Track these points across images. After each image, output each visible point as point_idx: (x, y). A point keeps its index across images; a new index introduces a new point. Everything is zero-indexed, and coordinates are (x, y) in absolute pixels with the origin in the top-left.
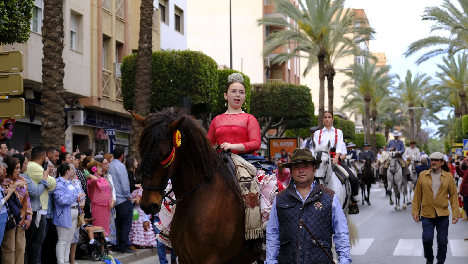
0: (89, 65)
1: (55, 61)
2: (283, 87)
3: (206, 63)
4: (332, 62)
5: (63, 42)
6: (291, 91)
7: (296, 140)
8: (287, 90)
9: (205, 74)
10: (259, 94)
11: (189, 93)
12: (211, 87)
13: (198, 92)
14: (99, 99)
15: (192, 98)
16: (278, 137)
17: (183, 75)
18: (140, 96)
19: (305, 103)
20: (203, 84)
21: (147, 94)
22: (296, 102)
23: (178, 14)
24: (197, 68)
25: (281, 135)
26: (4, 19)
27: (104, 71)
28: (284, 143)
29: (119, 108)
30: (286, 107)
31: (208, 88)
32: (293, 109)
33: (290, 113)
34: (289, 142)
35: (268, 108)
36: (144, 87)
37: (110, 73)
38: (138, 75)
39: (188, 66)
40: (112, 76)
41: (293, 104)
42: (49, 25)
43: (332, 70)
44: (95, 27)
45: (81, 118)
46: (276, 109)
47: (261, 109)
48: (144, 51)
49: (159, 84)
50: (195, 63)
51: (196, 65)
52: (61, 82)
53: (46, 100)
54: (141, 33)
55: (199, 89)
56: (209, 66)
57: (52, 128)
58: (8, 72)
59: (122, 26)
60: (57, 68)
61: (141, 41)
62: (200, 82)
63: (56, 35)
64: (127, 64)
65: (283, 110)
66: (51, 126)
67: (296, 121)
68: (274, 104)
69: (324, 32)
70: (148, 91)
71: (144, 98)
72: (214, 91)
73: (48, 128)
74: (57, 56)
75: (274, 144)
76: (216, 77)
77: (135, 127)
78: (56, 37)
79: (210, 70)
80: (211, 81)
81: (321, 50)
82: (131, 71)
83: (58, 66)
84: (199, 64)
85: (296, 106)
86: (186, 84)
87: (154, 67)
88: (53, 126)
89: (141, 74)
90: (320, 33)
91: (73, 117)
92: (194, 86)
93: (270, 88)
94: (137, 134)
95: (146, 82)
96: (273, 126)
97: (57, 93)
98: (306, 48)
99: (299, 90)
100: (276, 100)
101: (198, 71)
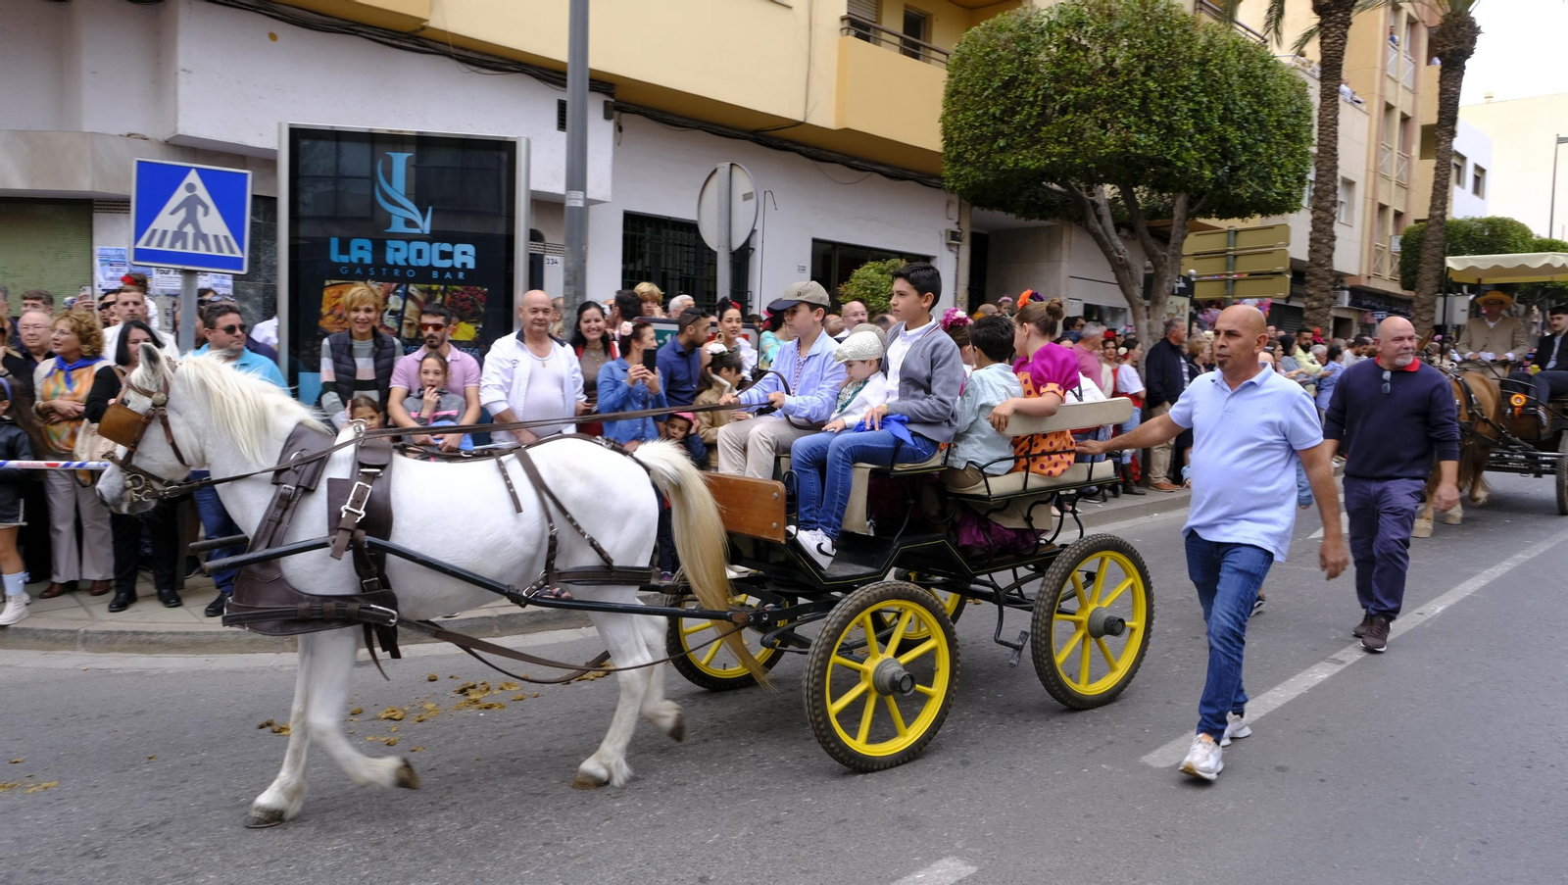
0: (1359, 240)
1: (1325, 234)
5: (1335, 212)
14: (1369, 277)
18: (1424, 273)
23: (1478, 175)
26: (1276, 188)
27: (1377, 246)
29: (1395, 288)
37: (1384, 248)
38: (1425, 248)
40: (1386, 252)
42: (1320, 194)
44: (1370, 195)
45: (1345, 299)
48: (1436, 219)
52: (1330, 257)
53: (1311, 278)
54: (1434, 199)
58: (1272, 247)
59: (1403, 192)
60: (1327, 242)
61: (1433, 207)
63: (1329, 204)
64: (1407, 237)
71: (1431, 275)
73: (1311, 309)
74: (1328, 228)
78: (1327, 207)
83: (1329, 239)
84: (1508, 232)
88: (1317, 307)
89: (1429, 246)
91: (1335, 298)
97: (1325, 272)
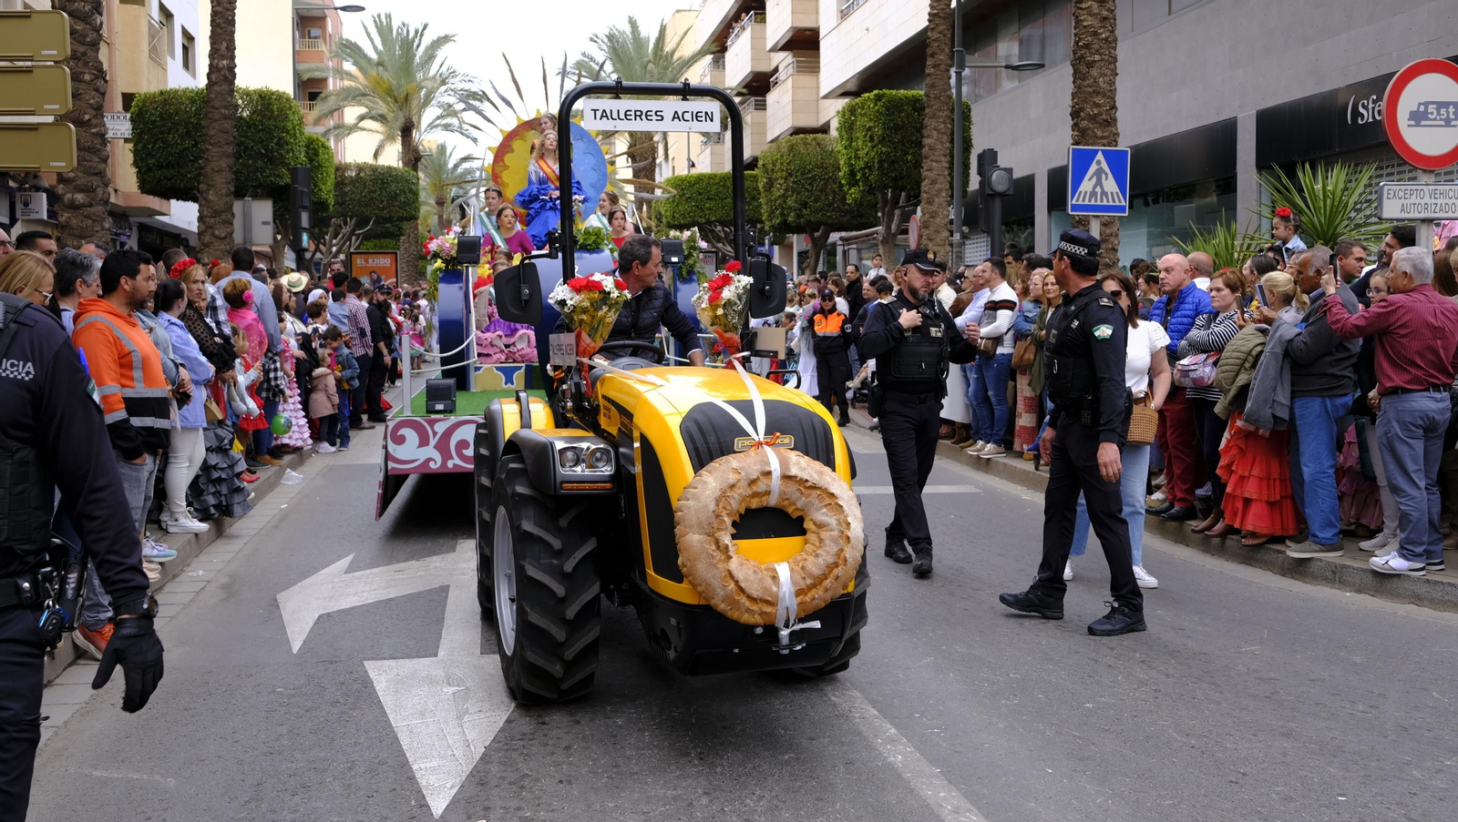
1: (86, 64)
5: (101, 24)
7: (394, 255)
8: (383, 174)
10: (339, 179)
11: (269, 163)
13: (283, 164)
16: (352, 250)
18: (215, 159)
20: (292, 149)
21: (228, 156)
23: (186, 44)
25: (358, 247)
28: (376, 260)
30: (382, 202)
31: (297, 158)
32: (393, 206)
33: (389, 212)
34: (383, 260)
36: (223, 142)
38: (210, 119)
45: (41, 205)
46: (366, 205)
48: (222, 73)
57: (83, 206)
58: (29, 59)
60: (92, 80)
61: (215, 53)
62: (287, 145)
64: (144, 109)
65: (378, 207)
66: (81, 202)
68: (362, 197)
69: (410, 91)
70: (230, 149)
73: (73, 206)
74: (90, 53)
75: (359, 261)
77: (206, 217)
78: (86, 12)
81: (405, 120)
82: (155, 121)
83: (94, 74)
84: (286, 114)
88: (87, 202)
89: (217, 117)
90: (405, 93)
91: (26, 204)
92: (276, 152)
94: (210, 231)
95: (227, 133)
96: (357, 232)
97: (93, 134)
98: (378, 116)
99: (402, 176)
100: (366, 190)
101: (284, 127)
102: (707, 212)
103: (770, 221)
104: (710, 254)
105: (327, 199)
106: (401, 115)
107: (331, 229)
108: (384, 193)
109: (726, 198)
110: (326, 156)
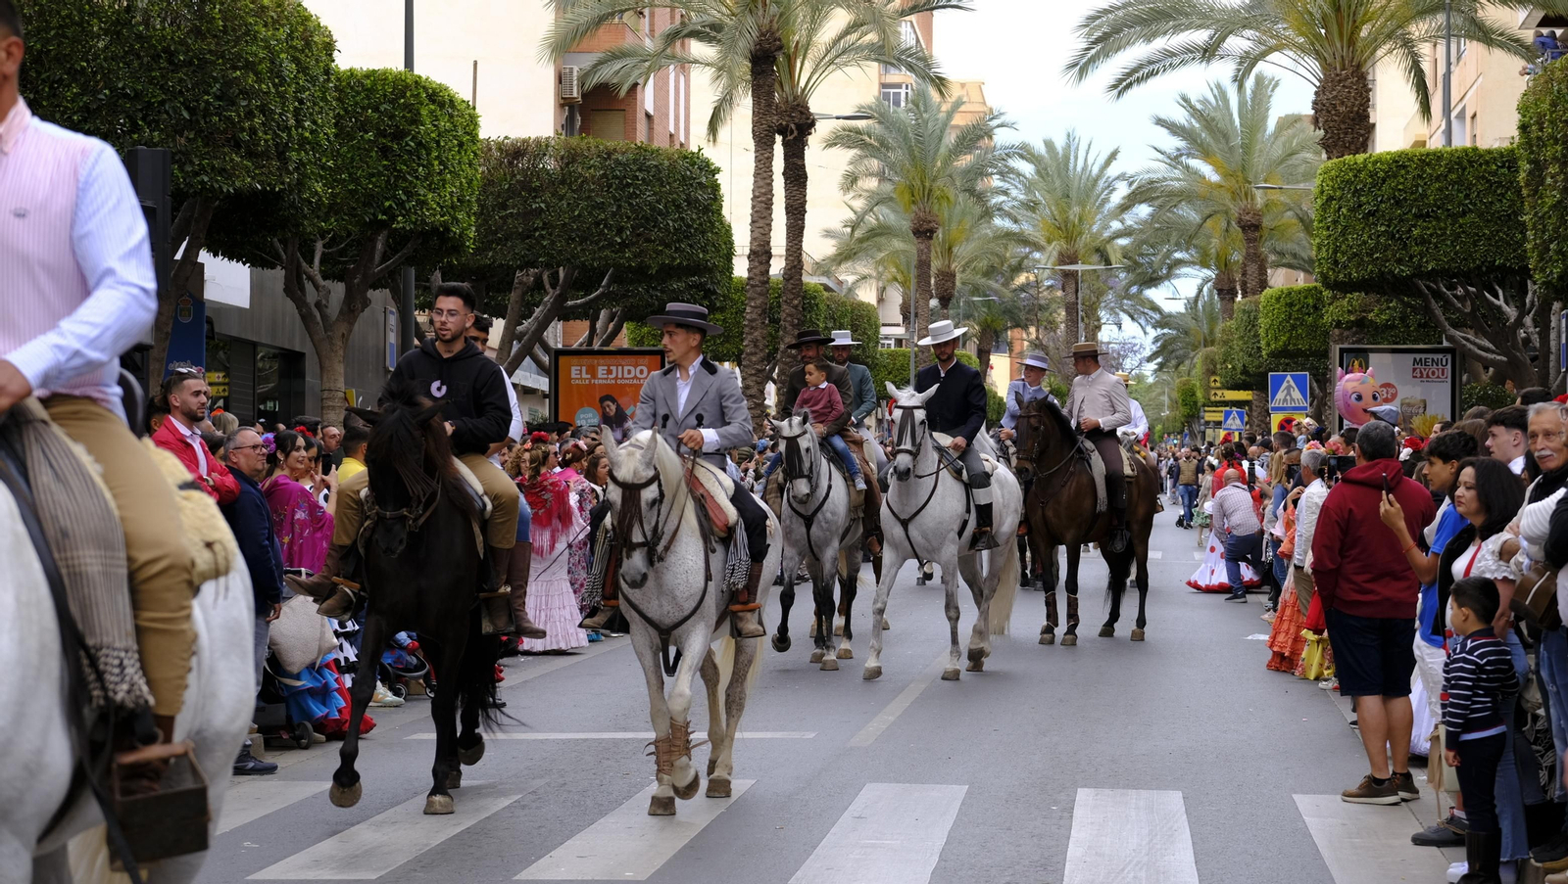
2: (609, 154)
3: (276, 24)
4: (802, 84)
6: (640, 170)
7: (659, 357)
9: (271, 71)
10: (518, 177)
12: (299, 124)
13: (237, 145)
15: (213, 168)
17: (176, 67)
19: (692, 219)
20: (263, 109)
22: (660, 213)
24: (237, 42)
25: (604, 343)
28: (614, 368)
30: (620, 231)
31: (287, 129)
32: (648, 240)
33: (636, 256)
34: (632, 368)
35: (550, 235)
39: (197, 32)
41: (648, 220)
43: (802, 113)
46: (583, 240)
47: (526, 236)
49: (73, 101)
50: (224, 19)
51: (234, 30)
55: (243, 130)
56: (290, 36)
62: (249, 99)
65: (611, 244)
67: (662, 292)
68: (574, 219)
72: (316, 145)
75: (574, 371)
76: (324, 90)
79: (297, 54)
80: (301, 102)
81: (763, 35)
85: (660, 229)
86: (182, 104)
87: (52, 33)
92: (219, 115)
93: (562, 158)
96: (572, 304)
98: (708, 30)
99: (672, 167)
100: (583, 204)
101: (239, 56)
102: (1416, 249)
103: (1543, 270)
104: (1436, 357)
105: (447, 230)
106: (750, 21)
107: (514, 296)
108: (626, 210)
109: (1464, 214)
110: (445, 124)
